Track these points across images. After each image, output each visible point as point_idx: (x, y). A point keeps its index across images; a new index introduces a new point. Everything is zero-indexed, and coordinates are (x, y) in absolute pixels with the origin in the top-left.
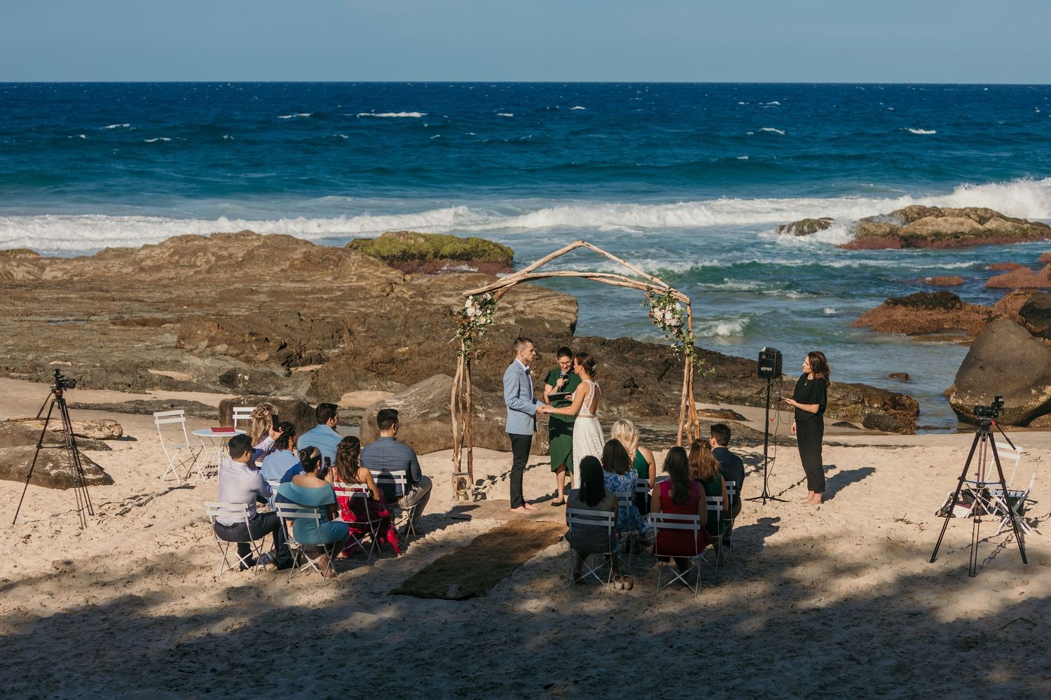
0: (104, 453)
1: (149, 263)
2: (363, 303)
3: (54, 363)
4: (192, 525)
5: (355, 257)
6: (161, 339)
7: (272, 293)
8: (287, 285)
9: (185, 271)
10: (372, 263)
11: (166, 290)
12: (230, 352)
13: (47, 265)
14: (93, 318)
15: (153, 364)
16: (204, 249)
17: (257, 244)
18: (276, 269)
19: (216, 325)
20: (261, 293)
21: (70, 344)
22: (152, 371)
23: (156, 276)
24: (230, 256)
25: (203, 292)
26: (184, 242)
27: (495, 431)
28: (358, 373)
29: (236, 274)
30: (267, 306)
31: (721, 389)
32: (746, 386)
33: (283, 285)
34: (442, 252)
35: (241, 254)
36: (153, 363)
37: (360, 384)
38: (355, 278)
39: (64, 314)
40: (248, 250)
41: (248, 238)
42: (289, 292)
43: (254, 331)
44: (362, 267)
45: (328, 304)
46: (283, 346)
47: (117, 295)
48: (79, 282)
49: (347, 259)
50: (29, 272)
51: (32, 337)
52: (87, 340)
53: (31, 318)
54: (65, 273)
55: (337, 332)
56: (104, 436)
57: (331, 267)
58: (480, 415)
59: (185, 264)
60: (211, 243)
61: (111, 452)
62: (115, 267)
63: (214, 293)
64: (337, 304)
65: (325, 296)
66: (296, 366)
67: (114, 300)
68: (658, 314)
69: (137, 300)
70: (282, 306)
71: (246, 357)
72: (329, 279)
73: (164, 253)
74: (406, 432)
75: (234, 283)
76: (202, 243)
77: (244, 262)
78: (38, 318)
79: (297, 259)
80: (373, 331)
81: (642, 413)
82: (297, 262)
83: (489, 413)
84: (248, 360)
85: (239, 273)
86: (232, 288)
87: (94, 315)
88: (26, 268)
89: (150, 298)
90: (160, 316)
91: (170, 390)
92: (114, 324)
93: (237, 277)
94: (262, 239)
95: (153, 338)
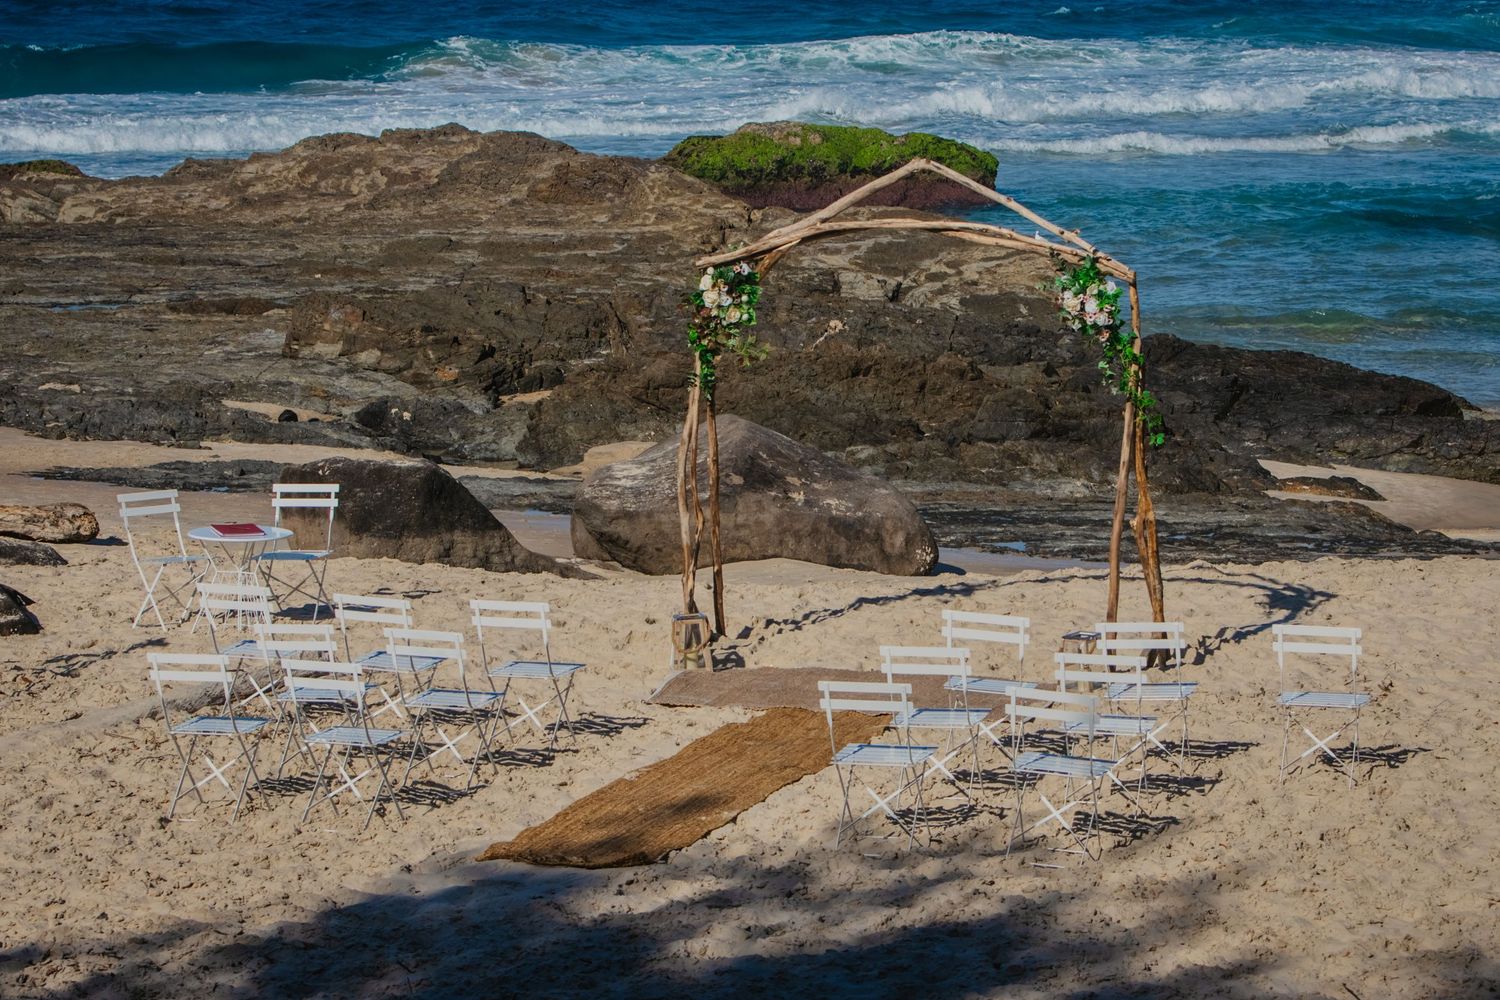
0: (47, 571)
1: (260, 188)
2: (663, 266)
3: (46, 386)
4: (153, 715)
5: (657, 175)
6: (257, 339)
7: (488, 248)
8: (521, 232)
9: (327, 205)
10: (690, 187)
11: (286, 241)
12: (385, 364)
13: (67, 194)
14: (137, 298)
15: (233, 389)
16: (366, 162)
17: (469, 150)
18: (503, 199)
19: (359, 312)
20: (468, 247)
21: (82, 350)
22: (229, 403)
23: (271, 214)
24: (416, 175)
25: (355, 246)
26: (330, 148)
27: (824, 526)
28: (619, 406)
29: (424, 210)
30: (476, 273)
31: (1340, 437)
32: (1391, 431)
33: (512, 230)
34: (855, 162)
35: (436, 172)
36: (232, 386)
37: (622, 428)
38: (653, 217)
39: (83, 291)
40: (450, 163)
41: (454, 139)
42: (523, 245)
43: (434, 323)
44: (669, 195)
45: (597, 268)
46: (487, 353)
47: (192, 253)
48: (123, 227)
49: (641, 179)
50: (34, 209)
51: (13, 336)
52: (116, 341)
53: (20, 298)
54: (101, 210)
55: (597, 324)
56: (61, 537)
57: (610, 195)
58: (795, 495)
59: (331, 191)
60: (380, 149)
61: (61, 568)
62: (197, 196)
63: (377, 248)
64: (613, 269)
65: (591, 253)
66: (512, 391)
67: (183, 263)
68: (1070, 301)
69: (227, 263)
70: (506, 273)
71: (416, 375)
72: (603, 218)
73: (288, 169)
74: (648, 529)
75: (417, 227)
76: (363, 150)
77: (441, 188)
78: (34, 299)
79: (544, 180)
80: (666, 323)
81: (1167, 486)
82: (542, 186)
83: (814, 490)
84: (418, 381)
85: (430, 209)
86: (412, 237)
87: (141, 292)
88: (30, 200)
89: (252, 258)
90: (265, 293)
91: (251, 441)
92: (174, 309)
93: (426, 217)
94: (480, 141)
95: (241, 338)
